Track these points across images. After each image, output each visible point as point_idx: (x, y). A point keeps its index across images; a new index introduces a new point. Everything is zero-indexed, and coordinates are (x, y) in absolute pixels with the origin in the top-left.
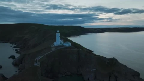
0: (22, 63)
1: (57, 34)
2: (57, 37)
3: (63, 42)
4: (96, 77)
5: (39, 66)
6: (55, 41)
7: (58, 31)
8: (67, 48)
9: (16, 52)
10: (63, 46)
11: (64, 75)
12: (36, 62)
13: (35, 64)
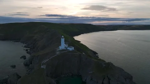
0: (31, 64)
1: (61, 39)
2: (62, 42)
3: (67, 46)
4: (92, 78)
5: (45, 68)
6: (60, 45)
7: (63, 36)
8: (70, 52)
9: (26, 52)
10: (66, 50)
11: (66, 76)
12: (43, 65)
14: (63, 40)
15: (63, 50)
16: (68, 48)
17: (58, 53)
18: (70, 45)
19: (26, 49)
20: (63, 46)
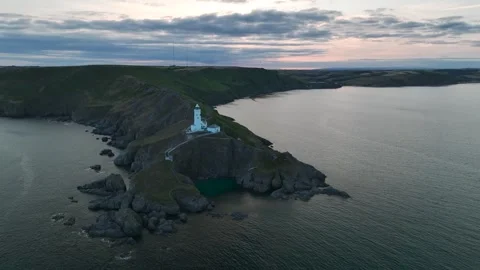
1: (195, 110)
2: (195, 117)
3: (206, 125)
4: (253, 178)
6: (193, 123)
7: (197, 106)
8: (214, 135)
9: (106, 143)
10: (205, 132)
13: (167, 158)
14: (197, 113)
15: (199, 133)
16: (209, 129)
17: (190, 138)
18: (212, 123)
20: (198, 124)
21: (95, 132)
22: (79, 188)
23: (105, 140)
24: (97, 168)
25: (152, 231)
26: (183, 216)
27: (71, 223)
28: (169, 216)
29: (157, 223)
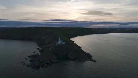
0: (43, 51)
8: (63, 45)
10: (61, 44)
13: (50, 50)
14: (60, 39)
17: (57, 45)
18: (63, 41)
19: (38, 45)
20: (60, 42)
21: (37, 44)
22: (29, 56)
23: (39, 46)
24: (35, 52)
25: (42, 67)
26: (50, 64)
27: (24, 64)
28: (47, 63)
29: (44, 65)
